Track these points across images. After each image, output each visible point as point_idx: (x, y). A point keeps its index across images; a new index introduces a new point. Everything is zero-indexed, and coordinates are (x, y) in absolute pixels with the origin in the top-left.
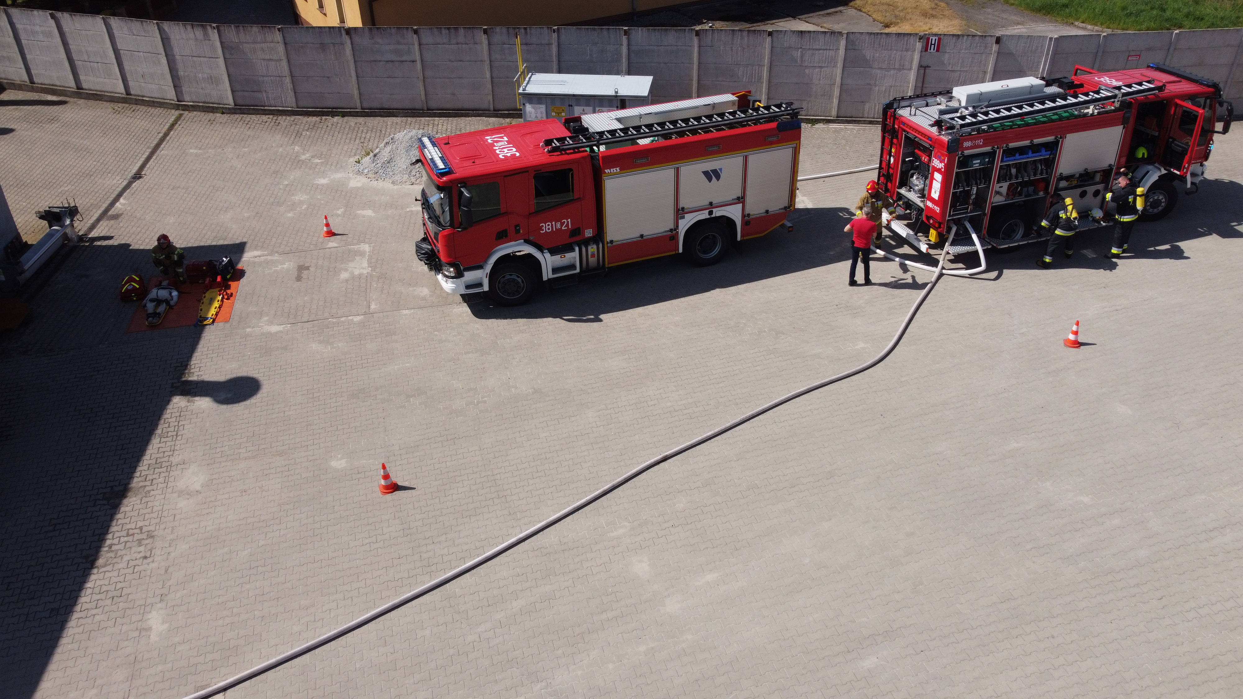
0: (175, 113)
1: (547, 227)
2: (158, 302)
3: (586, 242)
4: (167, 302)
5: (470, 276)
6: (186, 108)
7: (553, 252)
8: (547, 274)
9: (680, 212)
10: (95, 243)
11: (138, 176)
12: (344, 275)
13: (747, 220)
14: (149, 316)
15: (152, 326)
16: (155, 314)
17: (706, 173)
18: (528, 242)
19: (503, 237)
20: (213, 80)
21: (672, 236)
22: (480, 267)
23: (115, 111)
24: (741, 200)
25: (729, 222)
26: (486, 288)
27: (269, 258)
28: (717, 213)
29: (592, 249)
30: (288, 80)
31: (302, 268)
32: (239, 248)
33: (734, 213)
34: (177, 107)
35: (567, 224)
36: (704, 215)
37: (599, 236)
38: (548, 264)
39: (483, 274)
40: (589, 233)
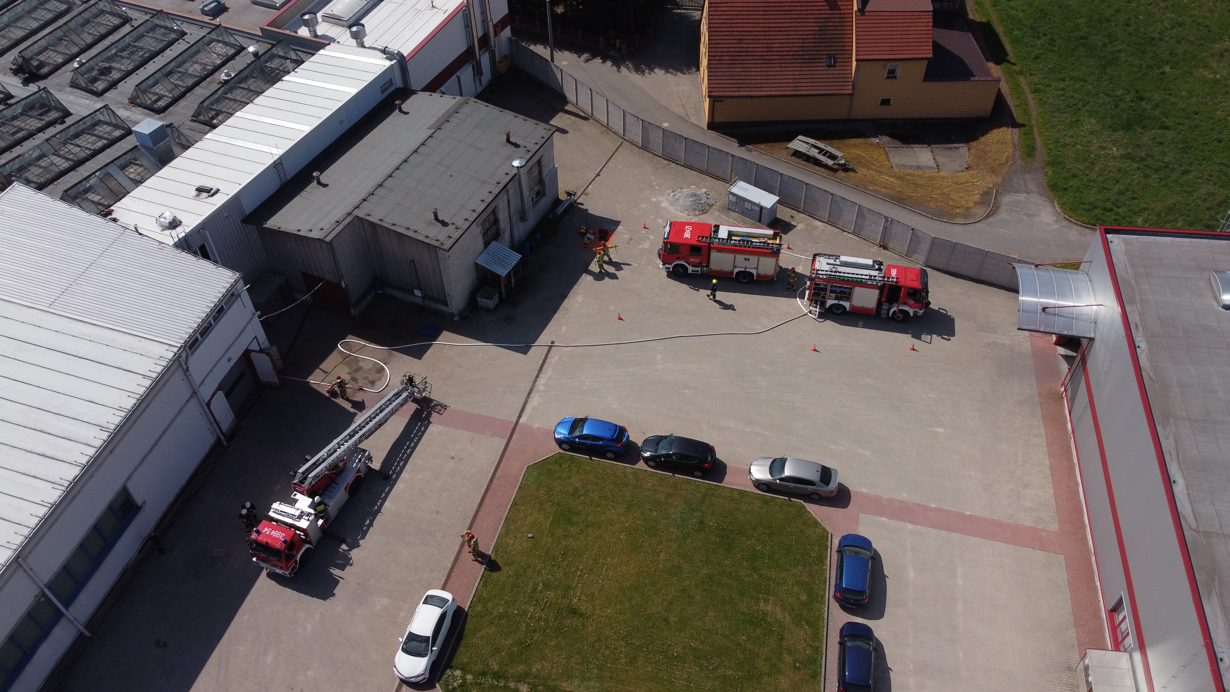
0: (621, 142)
1: (692, 260)
2: (588, 239)
3: (704, 267)
4: (590, 239)
5: (667, 266)
6: (625, 140)
7: (693, 266)
8: (690, 271)
9: (735, 267)
10: (579, 206)
11: (598, 175)
12: (641, 247)
13: (758, 275)
14: (584, 244)
15: (584, 247)
16: (586, 244)
17: (745, 259)
18: (686, 262)
19: (678, 259)
20: (637, 135)
21: (732, 273)
22: (671, 264)
23: (602, 133)
24: (757, 268)
25: (752, 274)
26: (671, 270)
27: (623, 231)
28: (747, 270)
29: (705, 269)
31: (631, 239)
32: (617, 223)
33: (754, 272)
34: (623, 138)
35: (698, 261)
36: (743, 270)
37: (708, 266)
38: (690, 269)
39: (671, 266)
40: (704, 265)
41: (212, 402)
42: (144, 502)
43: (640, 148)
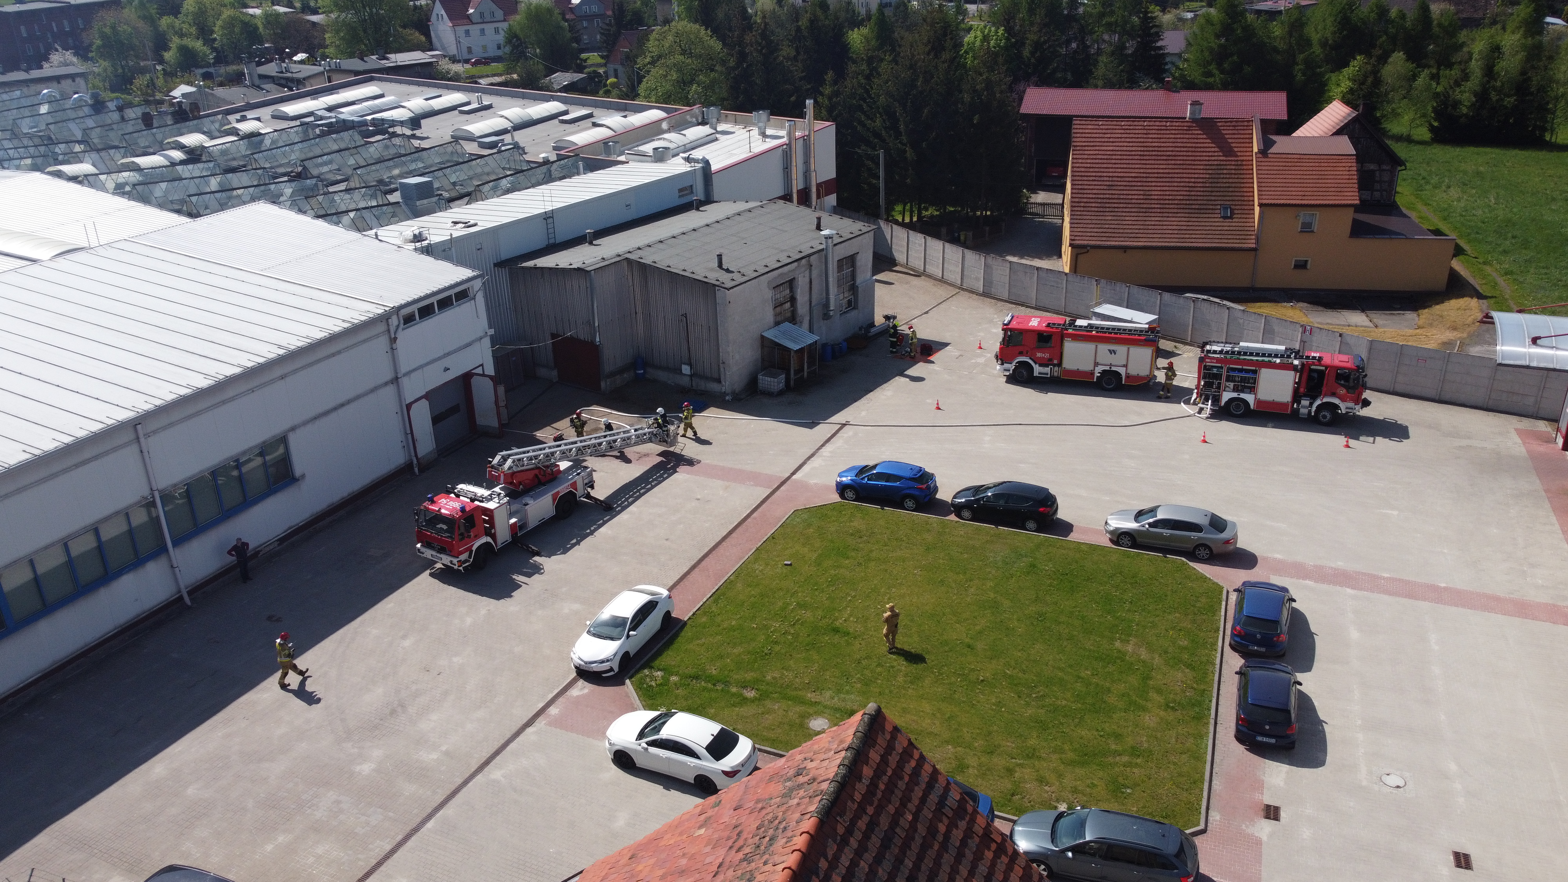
0: (958, 290)
1: (1039, 355)
3: (1054, 365)
5: (1006, 366)
6: (963, 289)
7: (1041, 365)
8: (1036, 374)
9: (1096, 364)
11: (927, 313)
13: (1128, 376)
17: (1109, 350)
18: (1031, 358)
19: (1021, 354)
20: (977, 279)
21: (1092, 373)
22: (1011, 363)
23: (934, 285)
24: (1126, 366)
25: (1118, 374)
26: (1012, 372)
27: (952, 348)
28: (1114, 369)
29: (1056, 368)
30: (1007, 285)
31: (961, 356)
32: (945, 345)
33: (1122, 371)
34: (959, 288)
35: (1047, 356)
36: (1107, 368)
37: (1060, 364)
38: (1037, 370)
39: (1012, 367)
40: (1055, 362)
41: (414, 406)
42: (303, 476)
43: (981, 295)
